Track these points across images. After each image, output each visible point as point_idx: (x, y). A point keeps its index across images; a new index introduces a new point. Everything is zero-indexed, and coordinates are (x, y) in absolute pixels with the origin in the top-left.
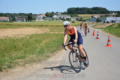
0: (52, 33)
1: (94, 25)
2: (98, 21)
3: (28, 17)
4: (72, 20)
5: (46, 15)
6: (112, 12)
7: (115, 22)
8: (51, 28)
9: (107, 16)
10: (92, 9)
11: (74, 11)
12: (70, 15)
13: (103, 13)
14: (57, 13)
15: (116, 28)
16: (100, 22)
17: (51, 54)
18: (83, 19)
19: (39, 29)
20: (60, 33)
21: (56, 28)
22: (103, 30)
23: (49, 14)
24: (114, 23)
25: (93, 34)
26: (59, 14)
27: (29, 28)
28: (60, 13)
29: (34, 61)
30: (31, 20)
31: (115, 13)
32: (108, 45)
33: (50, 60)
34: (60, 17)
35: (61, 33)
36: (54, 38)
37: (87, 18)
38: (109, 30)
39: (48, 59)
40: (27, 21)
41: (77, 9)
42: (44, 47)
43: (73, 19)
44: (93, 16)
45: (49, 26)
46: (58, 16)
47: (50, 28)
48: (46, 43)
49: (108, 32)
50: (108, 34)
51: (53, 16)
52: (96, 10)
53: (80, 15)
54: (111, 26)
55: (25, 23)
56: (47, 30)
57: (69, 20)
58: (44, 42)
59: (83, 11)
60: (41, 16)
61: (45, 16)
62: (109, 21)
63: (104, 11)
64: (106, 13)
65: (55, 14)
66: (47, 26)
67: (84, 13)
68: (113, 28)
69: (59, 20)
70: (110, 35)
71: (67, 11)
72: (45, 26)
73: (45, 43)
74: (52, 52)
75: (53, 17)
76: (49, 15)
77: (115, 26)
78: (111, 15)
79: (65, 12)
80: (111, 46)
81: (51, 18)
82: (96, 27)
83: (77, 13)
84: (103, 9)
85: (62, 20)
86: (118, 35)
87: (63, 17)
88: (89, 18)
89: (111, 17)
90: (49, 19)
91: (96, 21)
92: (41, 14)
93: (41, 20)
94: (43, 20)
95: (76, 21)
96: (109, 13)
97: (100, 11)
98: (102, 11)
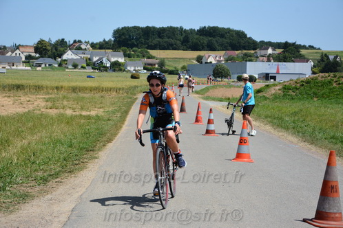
0: (53, 112)
1: (204, 86)
2: (219, 73)
4: (129, 68)
5: (37, 49)
6: (265, 45)
7: (274, 78)
8: (53, 96)
9: (248, 58)
10: (197, 34)
11: (137, 39)
12: (122, 53)
13: (234, 48)
14: (77, 45)
15: (276, 97)
17: (38, 189)
18: (166, 68)
19: (9, 99)
20: (81, 115)
21: (69, 95)
23: (49, 48)
24: (272, 80)
25: (197, 117)
26: (83, 46)
28: (87, 43)
31: (274, 50)
32: (239, 156)
33: (31, 210)
34: (90, 59)
35: (84, 113)
36: (59, 131)
37: (181, 65)
39: (22, 206)
41: (148, 32)
43: (135, 67)
44: (203, 57)
45: (47, 88)
46: (83, 56)
47: (51, 96)
48: (24, 150)
51: (64, 53)
52: (211, 38)
53: (158, 54)
54: (259, 91)
56: (36, 103)
57: (120, 70)
58: (19, 144)
59: (166, 40)
60: (18, 52)
61: (33, 54)
62: (257, 76)
63: (238, 43)
64: (244, 48)
65: (70, 46)
66: (38, 88)
67: (172, 45)
68: (266, 98)
69: (83, 67)
71: (114, 37)
72: (30, 87)
73: (21, 147)
74: (41, 181)
75: (65, 57)
76: (49, 51)
77: (272, 91)
78: (262, 56)
79: (104, 40)
80: (251, 157)
81: (55, 59)
82: (211, 93)
83: (149, 46)
84: (235, 35)
85: (95, 69)
86: (278, 122)
87: (97, 58)
88: (189, 65)
89: (261, 63)
90: (49, 65)
91: (214, 75)
92: (20, 45)
93: (19, 68)
94: (27, 68)
95: (145, 71)
96: (255, 49)
97: (224, 39)
98: (233, 40)
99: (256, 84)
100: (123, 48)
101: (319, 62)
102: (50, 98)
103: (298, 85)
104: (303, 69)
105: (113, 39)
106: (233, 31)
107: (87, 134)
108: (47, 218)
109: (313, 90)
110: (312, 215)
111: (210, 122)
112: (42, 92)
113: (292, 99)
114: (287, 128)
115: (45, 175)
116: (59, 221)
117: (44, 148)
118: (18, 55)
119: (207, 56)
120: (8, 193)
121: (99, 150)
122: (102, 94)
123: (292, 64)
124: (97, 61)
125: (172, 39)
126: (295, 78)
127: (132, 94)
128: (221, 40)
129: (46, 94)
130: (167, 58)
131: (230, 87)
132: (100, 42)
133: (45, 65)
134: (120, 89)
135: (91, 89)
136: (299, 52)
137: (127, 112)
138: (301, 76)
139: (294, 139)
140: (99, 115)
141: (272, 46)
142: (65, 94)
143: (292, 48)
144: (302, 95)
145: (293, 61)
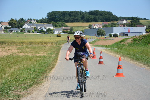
0: (22, 55)
1: (94, 40)
2: (99, 33)
4: (55, 32)
5: (10, 24)
6: (122, 19)
7: (127, 35)
8: (20, 47)
9: (114, 25)
10: (88, 14)
11: (59, 17)
12: (52, 25)
13: (107, 20)
14: (30, 21)
15: (130, 45)
16: (103, 35)
17: (23, 92)
20: (36, 56)
21: (28, 46)
22: (109, 48)
23: (16, 23)
24: (126, 36)
26: (33, 22)
28: (34, 20)
31: (126, 21)
32: (118, 74)
34: (36, 28)
35: (37, 55)
36: (27, 64)
37: (82, 30)
38: (118, 49)
41: (64, 14)
42: (10, 79)
43: (58, 31)
44: (91, 25)
45: (17, 43)
46: (32, 26)
48: (13, 74)
49: (117, 52)
50: (118, 56)
51: (23, 25)
52: (95, 16)
53: (70, 24)
54: (121, 42)
57: (51, 33)
59: (73, 17)
61: (8, 26)
62: (118, 34)
63: (109, 18)
64: (112, 20)
65: (26, 21)
66: (13, 43)
67: (76, 20)
68: (125, 45)
69: (33, 32)
70: (121, 57)
73: (11, 72)
74: (24, 89)
75: (24, 27)
76: (16, 25)
77: (128, 41)
78: (121, 24)
79: (43, 18)
80: (124, 75)
81: (19, 28)
82: (97, 43)
84: (107, 14)
87: (40, 27)
88: (85, 30)
89: (120, 27)
90: (16, 31)
91: (97, 34)
94: (5, 33)
95: (64, 33)
96: (117, 21)
97: (102, 16)
98: (106, 16)
99: (118, 38)
100: (52, 22)
101: (149, 26)
102: (19, 48)
103: (141, 38)
104: (141, 30)
105: (47, 18)
106: (106, 12)
109: (148, 40)
111: (101, 58)
112: (15, 45)
113: (138, 45)
114: (138, 60)
115: (25, 86)
119: (93, 25)
120: (10, 95)
121: (48, 73)
123: (136, 27)
124: (40, 28)
125: (76, 17)
126: (138, 35)
127: (58, 44)
128: (100, 17)
129: (17, 46)
130: (74, 26)
131: (106, 40)
132: (41, 19)
133: (14, 31)
134: (53, 42)
135: (39, 43)
136: (139, 21)
137: (58, 54)
138: (140, 33)
140: (45, 56)
141: (125, 19)
142: (26, 45)
143: (136, 20)
144: (143, 43)
145: (136, 26)
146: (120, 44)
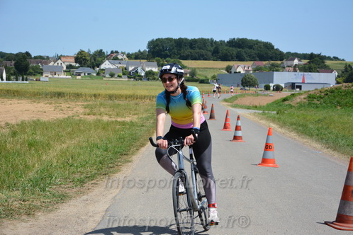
0: (91, 118)
2: (247, 82)
3: (15, 64)
6: (292, 56)
7: (300, 87)
8: (91, 103)
9: (274, 68)
10: (227, 45)
11: (170, 50)
12: (156, 63)
13: (262, 58)
14: (114, 55)
15: (301, 106)
16: (253, 86)
17: (75, 190)
18: (197, 77)
19: (51, 106)
20: (116, 121)
21: (106, 103)
22: (261, 112)
23: (88, 58)
24: (298, 89)
25: (225, 124)
26: (120, 57)
27: (15, 101)
28: (123, 53)
29: (9, 213)
30: (25, 77)
31: (299, 61)
32: (264, 161)
33: (68, 210)
34: (126, 69)
35: (119, 119)
36: (95, 136)
38: (278, 113)
39: (60, 206)
40: (12, 77)
41: (180, 43)
42: (55, 164)
44: (232, 67)
45: (86, 95)
46: (119, 65)
47: (89, 103)
48: (63, 153)
49: (273, 120)
50: (273, 126)
51: (101, 63)
52: (240, 49)
53: (190, 64)
54: (285, 100)
55: (4, 83)
56: (75, 110)
57: (154, 79)
58: (59, 148)
59: (198, 50)
60: (59, 61)
61: (74, 64)
62: (283, 86)
63: (266, 53)
64: (272, 59)
65: (107, 56)
66: (77, 96)
67: (203, 56)
68: (291, 106)
69: (119, 76)
70: (280, 129)
71: (148, 48)
72: (70, 95)
73: (61, 150)
74: (78, 183)
75: (103, 67)
76: (88, 61)
77: (298, 99)
78: (288, 66)
79: (139, 51)
80: (276, 163)
81: (94, 68)
82: (239, 101)
83: (181, 56)
85: (131, 78)
86: (303, 129)
87: (133, 68)
88: (219, 75)
89: (287, 73)
90: (88, 74)
91: (242, 84)
92: (61, 56)
93: (60, 76)
94: (68, 77)
96: (281, 60)
97: (252, 50)
98: (261, 51)
99: (282, 92)
100: (157, 58)
101: (343, 72)
102: (88, 105)
103: (323, 94)
104: (328, 79)
105: (147, 50)
106: (261, 42)
107: (121, 139)
108: (83, 218)
109: (337, 99)
110: (333, 218)
111: (237, 128)
112: (81, 99)
113: (317, 107)
114: (311, 135)
115: (82, 177)
116: (94, 221)
117: (81, 152)
118: (60, 65)
119: (236, 66)
120: (48, 193)
121: (132, 154)
122: (137, 101)
123: (317, 74)
124: (133, 70)
125: (203, 49)
126: (319, 87)
128: (249, 51)
130: (198, 68)
131: (258, 95)
132: (136, 53)
133: (85, 74)
134: (153, 97)
135: (127, 97)
136: (324, 62)
138: (326, 86)
139: (318, 146)
140: (133, 121)
141: (298, 57)
142: (102, 101)
143: (317, 59)
144: (327, 104)
145: (318, 72)
146: (281, 103)
